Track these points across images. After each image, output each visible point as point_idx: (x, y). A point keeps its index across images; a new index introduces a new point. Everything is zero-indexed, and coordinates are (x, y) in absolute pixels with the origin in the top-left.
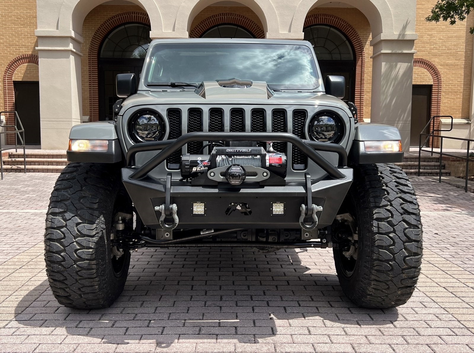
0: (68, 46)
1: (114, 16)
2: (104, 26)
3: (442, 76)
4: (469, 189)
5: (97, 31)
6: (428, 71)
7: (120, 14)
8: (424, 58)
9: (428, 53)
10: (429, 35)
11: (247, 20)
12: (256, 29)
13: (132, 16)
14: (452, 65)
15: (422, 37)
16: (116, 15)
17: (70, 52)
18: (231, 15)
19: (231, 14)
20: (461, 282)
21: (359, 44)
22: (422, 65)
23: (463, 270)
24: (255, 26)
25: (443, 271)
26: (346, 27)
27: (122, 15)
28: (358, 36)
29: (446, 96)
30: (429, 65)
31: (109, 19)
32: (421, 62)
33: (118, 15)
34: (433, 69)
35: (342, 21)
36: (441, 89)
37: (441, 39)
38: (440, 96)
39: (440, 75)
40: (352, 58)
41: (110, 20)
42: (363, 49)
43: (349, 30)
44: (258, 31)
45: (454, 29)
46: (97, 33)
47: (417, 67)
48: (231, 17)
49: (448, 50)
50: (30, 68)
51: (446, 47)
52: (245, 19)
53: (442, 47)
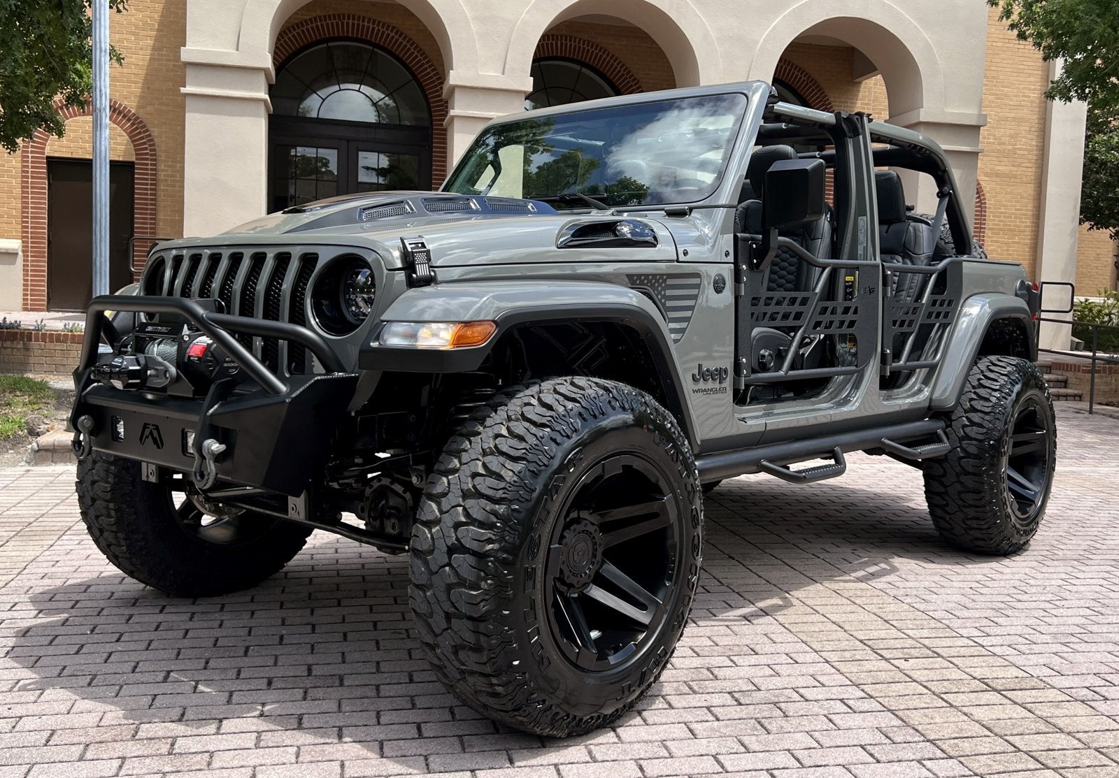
1: (306, 21)
3: (988, 196)
7: (320, 17)
11: (604, 53)
12: (623, 75)
13: (348, 23)
14: (1005, 175)
16: (311, 20)
18: (570, 41)
19: (571, 37)
24: (621, 67)
26: (807, 84)
27: (325, 20)
28: (830, 103)
29: (994, 238)
31: (293, 27)
33: (315, 18)
36: (984, 224)
38: (983, 237)
39: (984, 195)
41: (295, 30)
43: (813, 90)
45: (1011, 103)
48: (571, 45)
49: (999, 144)
52: (600, 51)
53: (988, 138)
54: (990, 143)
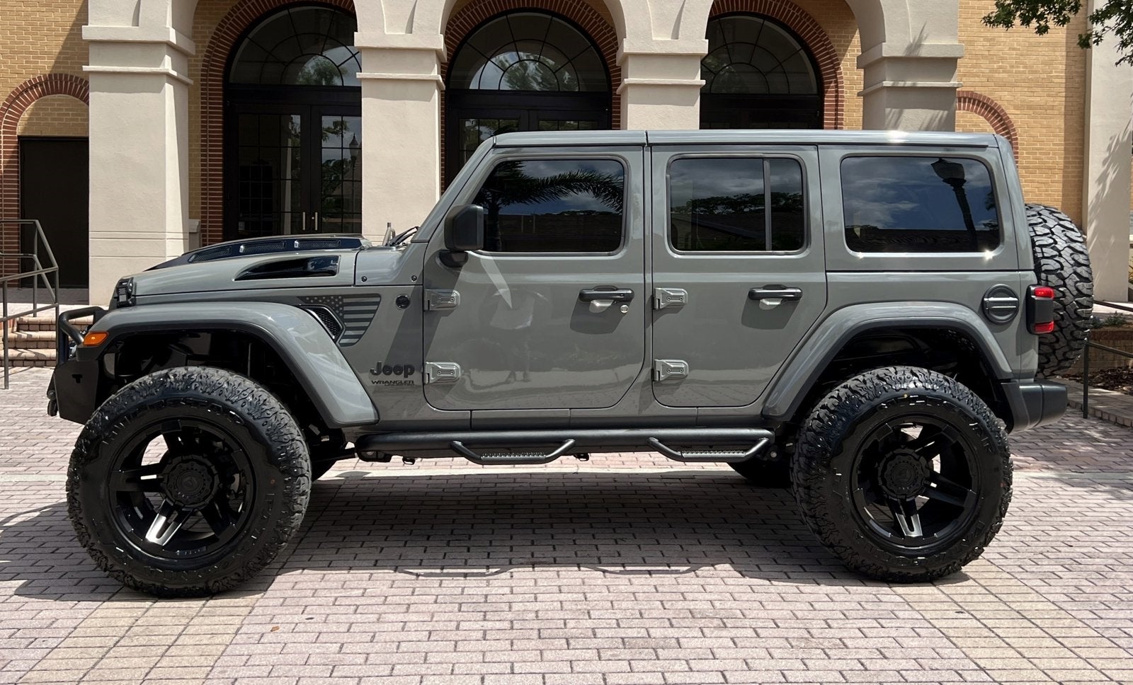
0: (160, 61)
2: (239, 9)
3: (1019, 131)
4: (1091, 411)
5: (223, 21)
6: (988, 120)
8: (979, 90)
9: (985, 79)
10: (986, 39)
12: (595, 22)
14: (1041, 107)
15: (971, 43)
17: (165, 78)
20: (1096, 669)
21: (830, 58)
22: (973, 108)
23: (1096, 634)
24: (593, 15)
25: (1053, 637)
26: (801, 20)
28: (827, 39)
29: (1029, 177)
30: (988, 106)
32: (970, 99)
34: (999, 115)
35: (790, 7)
37: (1014, 49)
39: (1014, 130)
40: (815, 91)
42: (839, 64)
43: (808, 26)
44: (599, 26)
46: (223, 27)
47: (962, 111)
49: (1031, 72)
50: (60, 105)
51: (1025, 67)
53: (1018, 67)
54: (1020, 72)
